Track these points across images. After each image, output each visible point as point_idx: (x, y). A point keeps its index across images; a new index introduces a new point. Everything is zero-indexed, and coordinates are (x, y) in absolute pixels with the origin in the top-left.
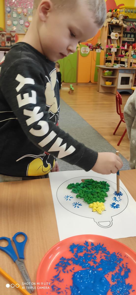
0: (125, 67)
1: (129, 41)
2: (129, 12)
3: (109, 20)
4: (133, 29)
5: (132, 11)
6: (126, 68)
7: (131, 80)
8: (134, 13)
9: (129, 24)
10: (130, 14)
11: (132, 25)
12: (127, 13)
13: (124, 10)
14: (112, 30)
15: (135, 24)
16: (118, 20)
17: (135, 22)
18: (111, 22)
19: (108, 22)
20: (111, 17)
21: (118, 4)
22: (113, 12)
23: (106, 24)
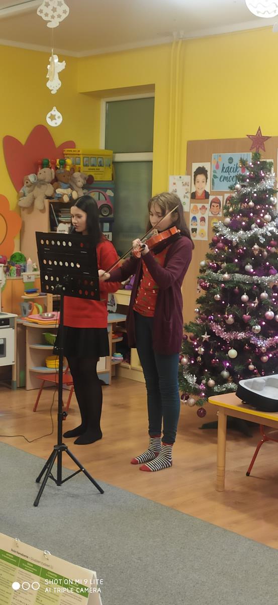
2: (93, 166)
3: (49, 190)
4: (105, 209)
5: (100, 162)
8: (106, 166)
10: (97, 169)
11: (102, 197)
12: (90, 167)
13: (80, 159)
14: (58, 216)
15: (110, 193)
16: (73, 189)
17: (110, 189)
18: (56, 196)
19: (48, 198)
20: (52, 183)
21: (58, 141)
22: (56, 168)
23: (42, 203)
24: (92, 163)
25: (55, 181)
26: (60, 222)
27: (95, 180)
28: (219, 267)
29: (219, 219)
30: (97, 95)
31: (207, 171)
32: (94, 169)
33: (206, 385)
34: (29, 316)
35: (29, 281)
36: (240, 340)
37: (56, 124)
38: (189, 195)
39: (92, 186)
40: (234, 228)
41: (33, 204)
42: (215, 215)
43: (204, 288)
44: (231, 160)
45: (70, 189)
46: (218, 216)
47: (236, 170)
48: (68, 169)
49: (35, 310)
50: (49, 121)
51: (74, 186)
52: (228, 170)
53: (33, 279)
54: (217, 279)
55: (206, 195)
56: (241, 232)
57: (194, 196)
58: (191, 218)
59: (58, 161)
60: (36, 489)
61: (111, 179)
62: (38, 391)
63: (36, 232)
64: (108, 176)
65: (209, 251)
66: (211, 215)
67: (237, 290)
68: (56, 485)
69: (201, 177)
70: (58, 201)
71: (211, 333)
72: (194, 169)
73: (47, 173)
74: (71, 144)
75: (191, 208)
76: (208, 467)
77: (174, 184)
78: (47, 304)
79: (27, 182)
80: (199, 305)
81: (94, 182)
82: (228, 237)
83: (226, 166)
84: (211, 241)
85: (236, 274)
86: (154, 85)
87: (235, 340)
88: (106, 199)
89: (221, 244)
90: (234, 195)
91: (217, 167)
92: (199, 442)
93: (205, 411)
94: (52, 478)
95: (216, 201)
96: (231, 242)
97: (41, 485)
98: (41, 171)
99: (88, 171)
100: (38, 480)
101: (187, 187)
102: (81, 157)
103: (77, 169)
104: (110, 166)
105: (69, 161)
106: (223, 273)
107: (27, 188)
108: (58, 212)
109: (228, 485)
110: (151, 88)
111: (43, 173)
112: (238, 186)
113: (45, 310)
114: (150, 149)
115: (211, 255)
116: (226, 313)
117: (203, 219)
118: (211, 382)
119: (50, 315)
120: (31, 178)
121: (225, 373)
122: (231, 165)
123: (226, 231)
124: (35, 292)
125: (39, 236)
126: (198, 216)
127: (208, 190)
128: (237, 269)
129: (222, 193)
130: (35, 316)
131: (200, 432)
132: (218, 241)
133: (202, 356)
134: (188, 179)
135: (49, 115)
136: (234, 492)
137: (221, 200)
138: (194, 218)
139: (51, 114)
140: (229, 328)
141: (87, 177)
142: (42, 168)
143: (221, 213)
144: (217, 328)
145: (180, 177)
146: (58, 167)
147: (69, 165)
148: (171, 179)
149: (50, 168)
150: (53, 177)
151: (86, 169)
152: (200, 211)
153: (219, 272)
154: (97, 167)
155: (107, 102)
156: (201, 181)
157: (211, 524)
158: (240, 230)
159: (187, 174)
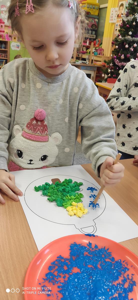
0: (87, 63)
1: (91, 37)
2: (91, 8)
4: (94, 26)
5: (94, 7)
6: (88, 65)
7: (92, 77)
8: (96, 9)
9: (91, 20)
11: (93, 21)
13: (86, 5)
15: (96, 20)
17: (97, 18)
24: (91, 7)
31: (123, 5)
32: (91, 10)
39: (89, 16)
64: (97, 14)
69: (121, 7)
75: (117, 21)
81: (91, 15)
88: (95, 22)
91: (127, 2)
101: (116, 12)
104: (98, 9)
126: (118, 24)
148: (112, 10)
154: (92, 9)
156: (121, 9)
159: (118, 7)
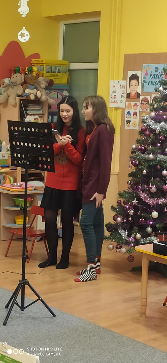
2: (53, 72)
3: (20, 90)
5: (59, 70)
9: (55, 94)
10: (56, 75)
12: (51, 73)
14: (26, 110)
15: (66, 93)
16: (37, 90)
17: (66, 90)
18: (25, 95)
19: (19, 96)
20: (22, 85)
21: (27, 54)
22: (25, 74)
23: (14, 100)
25: (25, 84)
26: (27, 114)
27: (55, 83)
28: (145, 150)
29: (147, 113)
30: (57, 19)
32: (54, 75)
33: (135, 238)
34: (3, 185)
35: (4, 158)
36: (161, 204)
37: (25, 40)
38: (125, 95)
39: (52, 87)
40: (158, 120)
41: (7, 100)
42: (144, 111)
43: (135, 165)
44: (157, 69)
45: (35, 90)
46: (147, 111)
47: (161, 76)
48: (34, 74)
49: (8, 180)
50: (19, 38)
51: (39, 88)
52: (155, 77)
53: (6, 157)
54: (144, 158)
55: (138, 95)
56: (163, 123)
57: (128, 96)
58: (126, 113)
59: (27, 68)
60: (5, 313)
61: (67, 83)
62: (9, 241)
63: (8, 121)
64: (64, 81)
65: (139, 137)
66: (141, 110)
67: (159, 167)
68: (20, 310)
69: (134, 82)
70: (26, 99)
71: (139, 199)
72: (129, 76)
73: (18, 78)
74: (37, 56)
75: (127, 105)
76: (134, 299)
77: (114, 87)
78: (17, 176)
79: (3, 84)
80: (130, 178)
81: (54, 85)
82: (153, 127)
83: (153, 74)
84: (140, 130)
85: (159, 155)
86: (100, 11)
87: (157, 204)
89: (147, 132)
90: (158, 95)
91: (147, 74)
92: (129, 281)
93: (133, 257)
94: (17, 304)
95: (145, 100)
96: (155, 131)
97: (9, 309)
98: (14, 76)
99: (48, 76)
100: (7, 307)
101: (123, 89)
102: (44, 65)
103: (41, 75)
104: (66, 73)
105: (35, 69)
106: (149, 154)
107: (3, 88)
108: (26, 107)
109: (149, 312)
110: (98, 13)
111: (15, 77)
112: (161, 89)
113: (15, 181)
114: (96, 61)
115: (140, 140)
116: (151, 184)
117: (135, 114)
118: (138, 236)
119: (19, 184)
120: (6, 81)
121: (149, 230)
122: (157, 73)
123: (151, 123)
124: (8, 167)
125: (10, 123)
126: (132, 112)
127: (139, 92)
128: (160, 151)
129: (149, 94)
130: (8, 185)
131: (130, 274)
132: (146, 130)
133: (132, 216)
134: (124, 83)
135: (20, 33)
136: (154, 317)
137: (149, 99)
138: (129, 113)
139: (21, 33)
140: (152, 196)
141: (49, 81)
142: (15, 73)
143: (149, 109)
144: (143, 195)
145: (119, 82)
146: (27, 73)
147: (35, 72)
148: (112, 83)
149: (21, 74)
150: (23, 80)
151: (48, 74)
152: (133, 107)
153: (146, 153)
155: (64, 24)
156: (134, 85)
157: (135, 340)
158: (162, 121)
159: (124, 80)
